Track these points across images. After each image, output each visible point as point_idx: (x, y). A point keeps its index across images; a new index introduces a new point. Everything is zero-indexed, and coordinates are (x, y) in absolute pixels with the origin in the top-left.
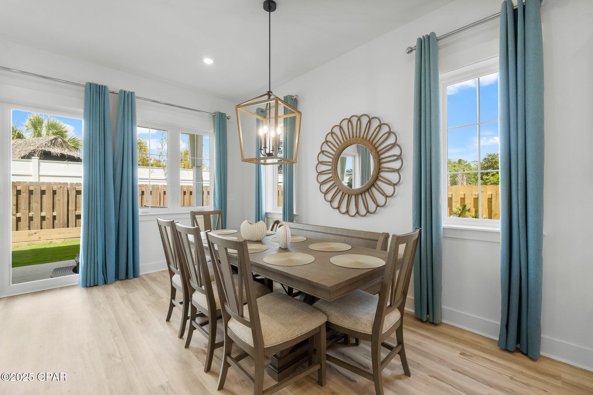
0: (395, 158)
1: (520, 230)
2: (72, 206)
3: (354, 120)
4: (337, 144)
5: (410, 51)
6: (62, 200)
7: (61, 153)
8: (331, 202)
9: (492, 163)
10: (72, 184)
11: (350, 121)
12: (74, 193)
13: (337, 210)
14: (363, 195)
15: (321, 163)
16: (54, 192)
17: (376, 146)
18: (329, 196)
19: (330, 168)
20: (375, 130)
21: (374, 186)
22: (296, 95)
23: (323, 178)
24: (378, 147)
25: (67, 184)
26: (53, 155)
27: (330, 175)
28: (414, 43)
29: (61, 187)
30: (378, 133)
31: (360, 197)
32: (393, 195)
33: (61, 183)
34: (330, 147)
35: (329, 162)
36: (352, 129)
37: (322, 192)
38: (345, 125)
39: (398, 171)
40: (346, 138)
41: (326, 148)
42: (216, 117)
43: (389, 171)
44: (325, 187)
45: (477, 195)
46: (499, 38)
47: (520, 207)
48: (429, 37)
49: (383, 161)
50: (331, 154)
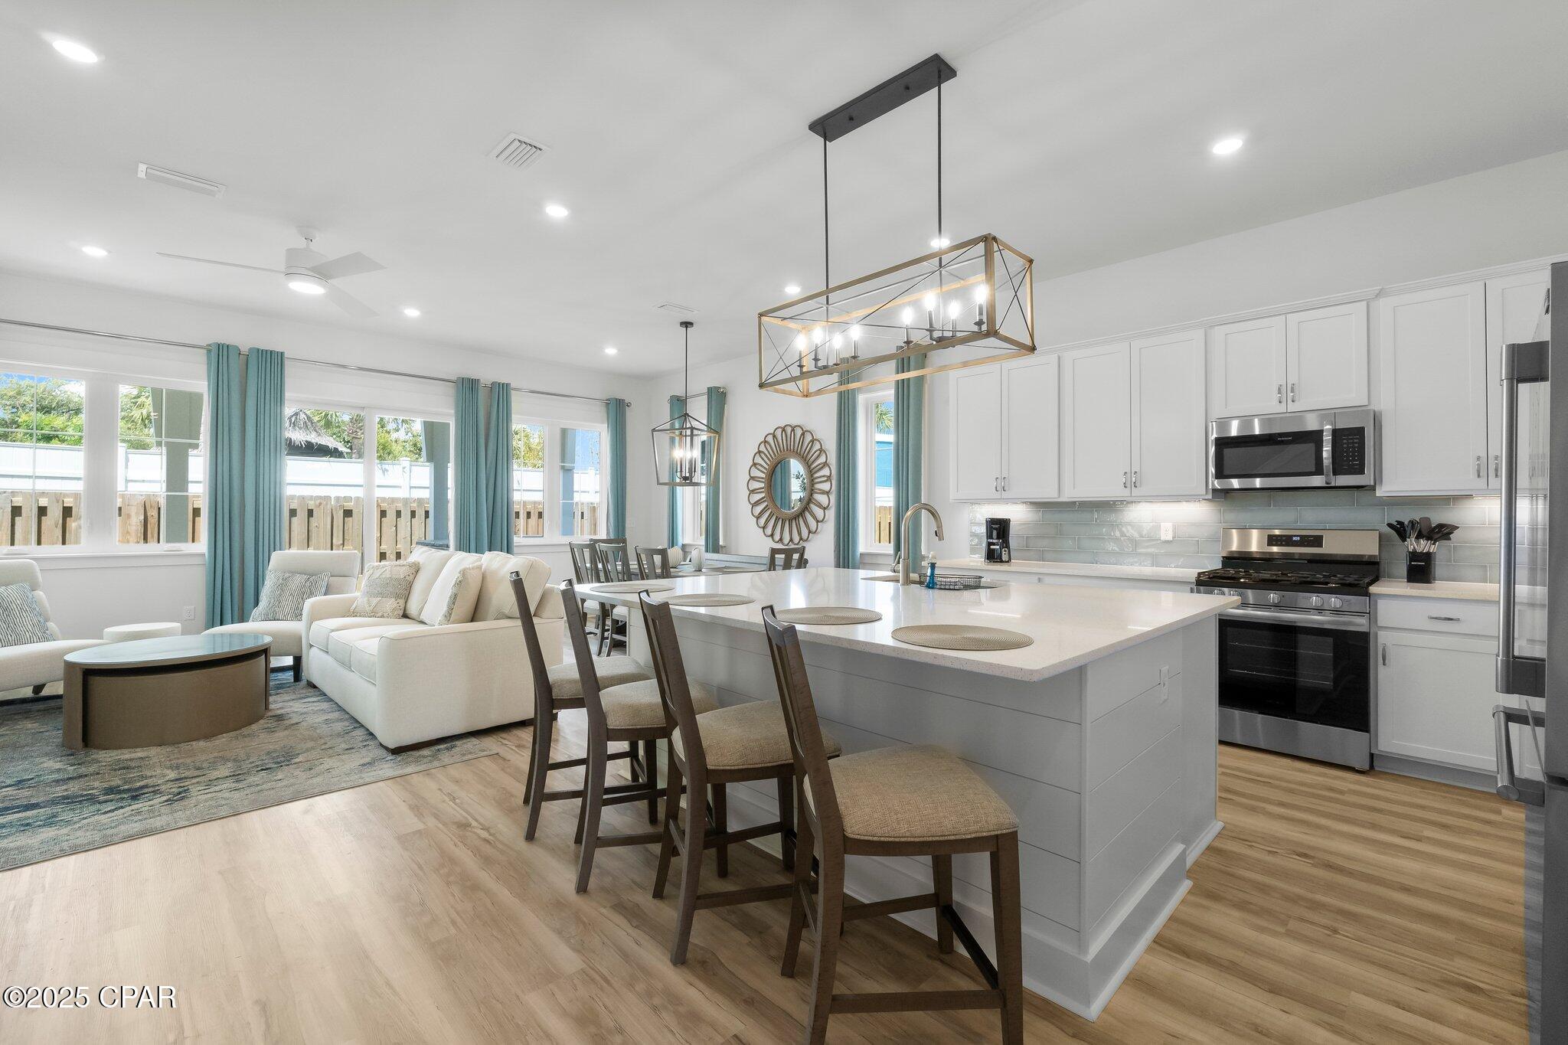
0: (825, 479)
2: (338, 536)
3: (789, 430)
4: (771, 456)
6: (322, 525)
7: (306, 441)
8: (764, 528)
10: (338, 499)
11: (784, 430)
12: (341, 513)
13: (770, 538)
14: (796, 521)
15: (752, 478)
16: (310, 513)
17: (810, 463)
18: (762, 521)
19: (762, 485)
20: (810, 444)
21: (807, 509)
22: (724, 388)
23: (757, 497)
25: (328, 498)
26: (294, 443)
27: (763, 495)
29: (320, 504)
30: (810, 449)
31: (794, 521)
32: (824, 519)
33: (320, 497)
34: (763, 459)
35: (762, 478)
36: (786, 439)
37: (754, 516)
38: (779, 433)
39: (827, 494)
40: (780, 450)
41: (758, 460)
42: (610, 405)
43: (820, 493)
44: (759, 509)
49: (816, 480)
50: (765, 468)
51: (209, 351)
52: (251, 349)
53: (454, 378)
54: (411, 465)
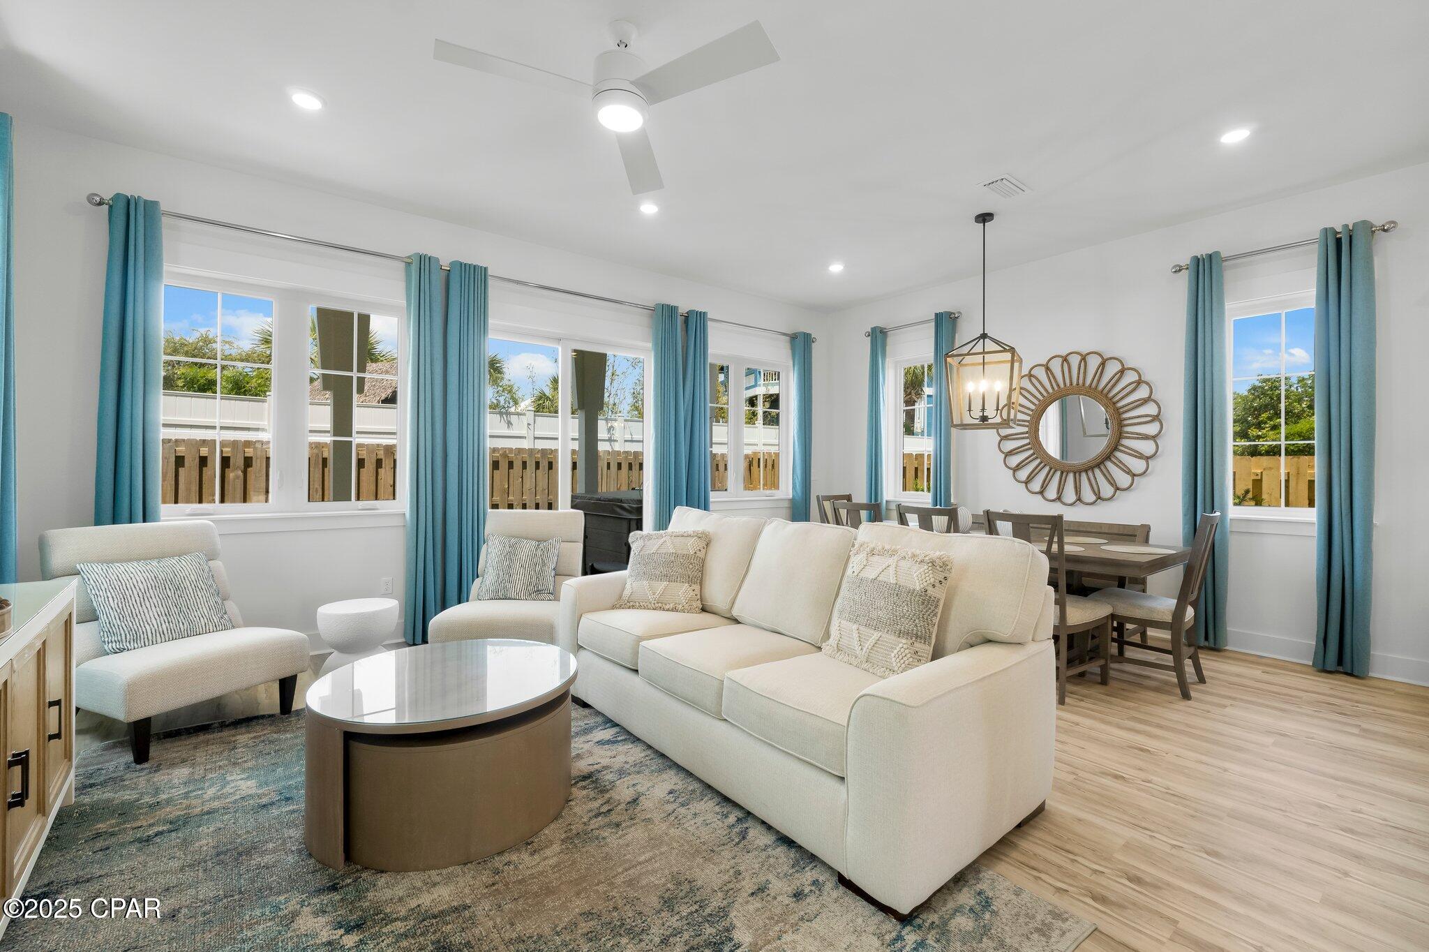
0: (1149, 419)
1: (1343, 518)
3: (1075, 361)
4: (1041, 393)
5: (1178, 269)
8: (1026, 483)
9: (1272, 399)
11: (1065, 359)
13: (1039, 497)
14: (1090, 474)
17: (1115, 400)
18: (1023, 474)
19: (1026, 429)
20: (1113, 377)
21: (1110, 459)
22: (959, 312)
23: (1011, 445)
24: (1118, 402)
27: (1026, 442)
28: (1185, 260)
30: (1118, 381)
31: (1083, 475)
32: (1145, 472)
34: (1026, 398)
35: (1023, 421)
36: (1070, 372)
37: (1008, 468)
38: (1055, 365)
39: (1154, 438)
40: (1058, 385)
42: (797, 340)
43: (1138, 438)
44: (1015, 460)
45: (1260, 475)
46: (1316, 269)
47: (1343, 490)
48: (1210, 256)
49: (1126, 422)
50: (1029, 409)
51: (408, 264)
52: (453, 264)
53: (651, 304)
54: (535, 416)
